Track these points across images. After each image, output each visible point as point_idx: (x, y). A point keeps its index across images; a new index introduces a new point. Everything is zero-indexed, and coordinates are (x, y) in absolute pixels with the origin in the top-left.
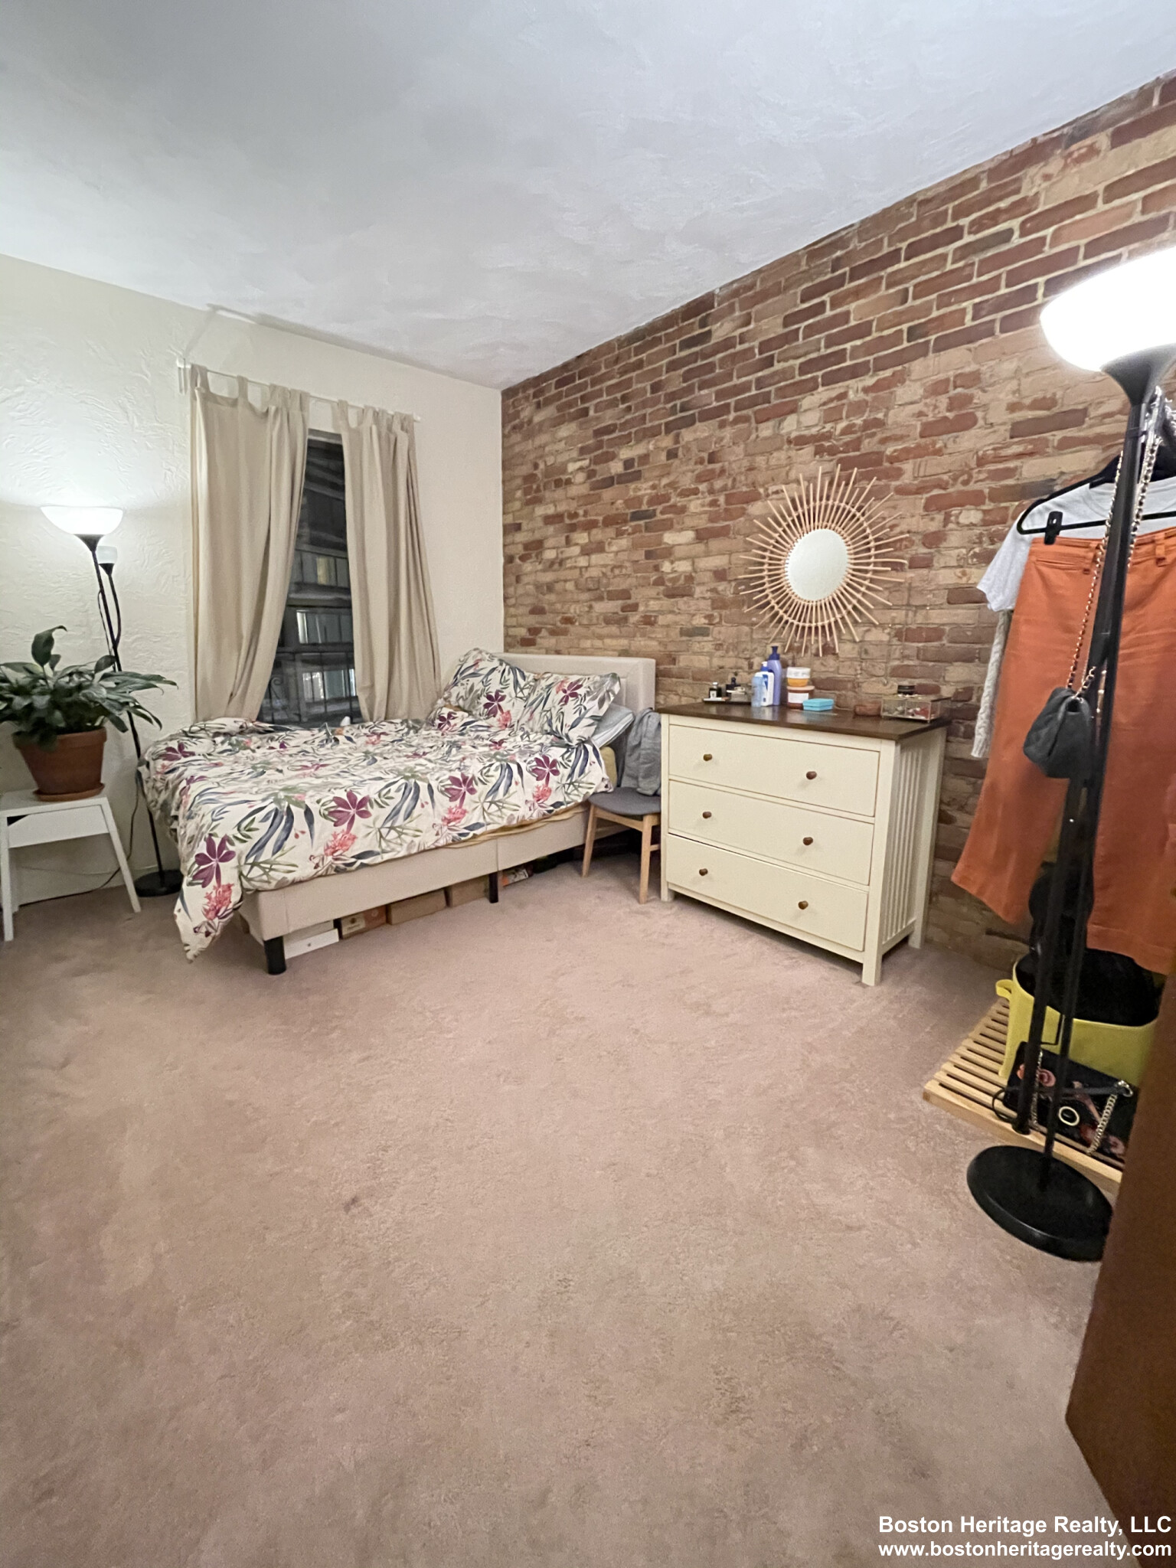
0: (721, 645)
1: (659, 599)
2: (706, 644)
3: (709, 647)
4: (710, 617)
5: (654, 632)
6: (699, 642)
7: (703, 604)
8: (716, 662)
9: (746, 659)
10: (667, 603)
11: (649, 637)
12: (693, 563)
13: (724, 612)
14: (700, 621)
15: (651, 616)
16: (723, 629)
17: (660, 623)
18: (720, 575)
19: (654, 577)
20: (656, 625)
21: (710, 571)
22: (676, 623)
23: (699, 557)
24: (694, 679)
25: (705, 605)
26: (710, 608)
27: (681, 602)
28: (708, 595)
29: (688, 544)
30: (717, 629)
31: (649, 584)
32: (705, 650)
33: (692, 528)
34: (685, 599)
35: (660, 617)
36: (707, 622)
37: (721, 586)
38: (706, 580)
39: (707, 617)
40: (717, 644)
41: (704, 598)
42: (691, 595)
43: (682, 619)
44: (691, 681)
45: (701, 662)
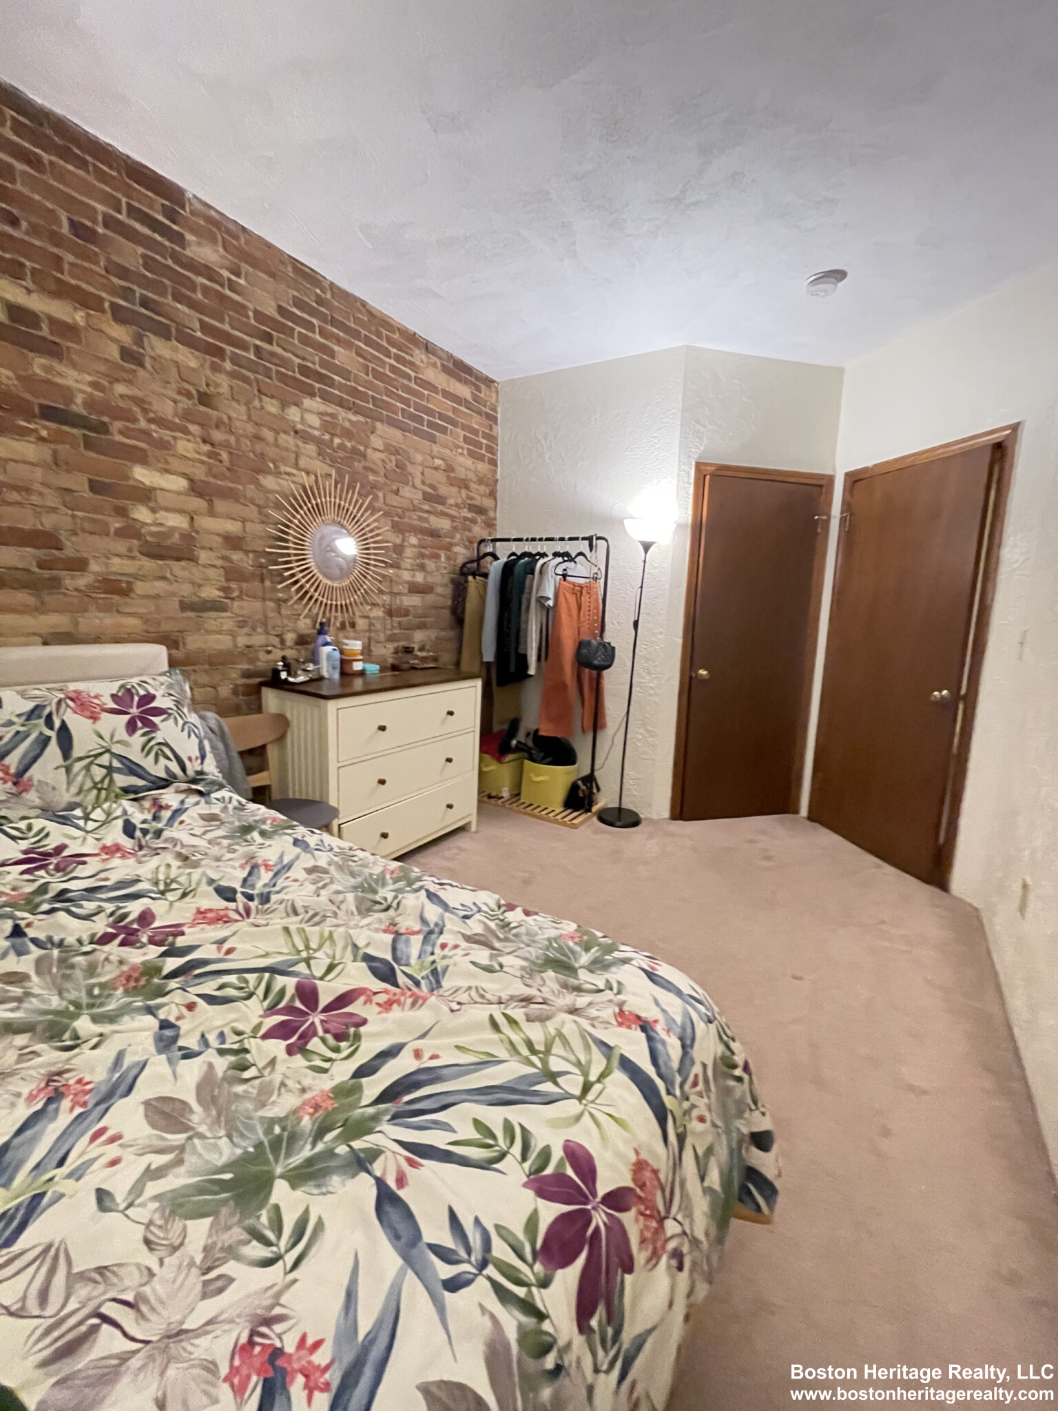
0: (245, 622)
1: (133, 558)
2: (225, 621)
3: (229, 624)
4: (226, 590)
5: (127, 604)
6: (215, 619)
7: (212, 573)
8: (242, 641)
9: (277, 636)
10: (148, 564)
11: (118, 611)
12: (192, 519)
13: (244, 585)
14: (211, 592)
15: (120, 581)
16: (244, 604)
17: (139, 592)
18: (233, 542)
19: (116, 524)
20: (132, 595)
21: (219, 535)
22: (174, 594)
23: (201, 514)
24: (210, 664)
25: (216, 575)
26: (223, 579)
27: (178, 567)
28: (219, 563)
29: (178, 493)
30: (236, 603)
31: (107, 534)
32: (225, 628)
33: (185, 475)
34: (183, 563)
35: (139, 584)
36: (222, 594)
37: (236, 556)
38: (214, 545)
39: (221, 589)
40: (239, 622)
41: (214, 566)
42: (193, 559)
43: (186, 590)
44: (207, 667)
45: (222, 642)
